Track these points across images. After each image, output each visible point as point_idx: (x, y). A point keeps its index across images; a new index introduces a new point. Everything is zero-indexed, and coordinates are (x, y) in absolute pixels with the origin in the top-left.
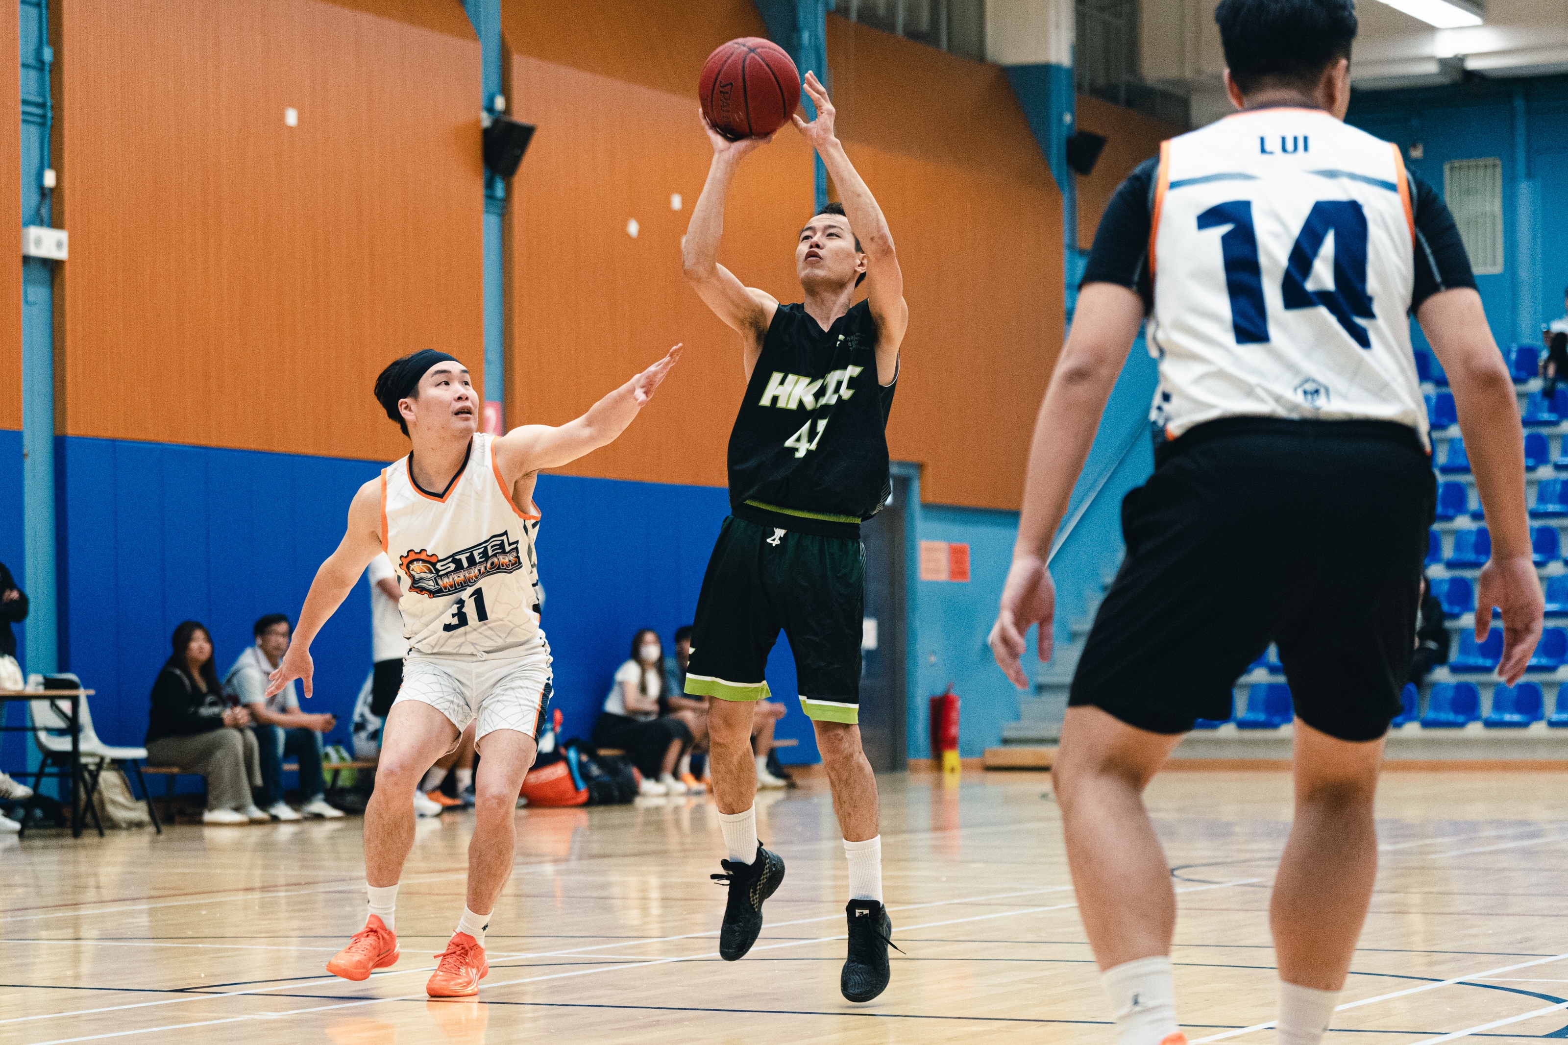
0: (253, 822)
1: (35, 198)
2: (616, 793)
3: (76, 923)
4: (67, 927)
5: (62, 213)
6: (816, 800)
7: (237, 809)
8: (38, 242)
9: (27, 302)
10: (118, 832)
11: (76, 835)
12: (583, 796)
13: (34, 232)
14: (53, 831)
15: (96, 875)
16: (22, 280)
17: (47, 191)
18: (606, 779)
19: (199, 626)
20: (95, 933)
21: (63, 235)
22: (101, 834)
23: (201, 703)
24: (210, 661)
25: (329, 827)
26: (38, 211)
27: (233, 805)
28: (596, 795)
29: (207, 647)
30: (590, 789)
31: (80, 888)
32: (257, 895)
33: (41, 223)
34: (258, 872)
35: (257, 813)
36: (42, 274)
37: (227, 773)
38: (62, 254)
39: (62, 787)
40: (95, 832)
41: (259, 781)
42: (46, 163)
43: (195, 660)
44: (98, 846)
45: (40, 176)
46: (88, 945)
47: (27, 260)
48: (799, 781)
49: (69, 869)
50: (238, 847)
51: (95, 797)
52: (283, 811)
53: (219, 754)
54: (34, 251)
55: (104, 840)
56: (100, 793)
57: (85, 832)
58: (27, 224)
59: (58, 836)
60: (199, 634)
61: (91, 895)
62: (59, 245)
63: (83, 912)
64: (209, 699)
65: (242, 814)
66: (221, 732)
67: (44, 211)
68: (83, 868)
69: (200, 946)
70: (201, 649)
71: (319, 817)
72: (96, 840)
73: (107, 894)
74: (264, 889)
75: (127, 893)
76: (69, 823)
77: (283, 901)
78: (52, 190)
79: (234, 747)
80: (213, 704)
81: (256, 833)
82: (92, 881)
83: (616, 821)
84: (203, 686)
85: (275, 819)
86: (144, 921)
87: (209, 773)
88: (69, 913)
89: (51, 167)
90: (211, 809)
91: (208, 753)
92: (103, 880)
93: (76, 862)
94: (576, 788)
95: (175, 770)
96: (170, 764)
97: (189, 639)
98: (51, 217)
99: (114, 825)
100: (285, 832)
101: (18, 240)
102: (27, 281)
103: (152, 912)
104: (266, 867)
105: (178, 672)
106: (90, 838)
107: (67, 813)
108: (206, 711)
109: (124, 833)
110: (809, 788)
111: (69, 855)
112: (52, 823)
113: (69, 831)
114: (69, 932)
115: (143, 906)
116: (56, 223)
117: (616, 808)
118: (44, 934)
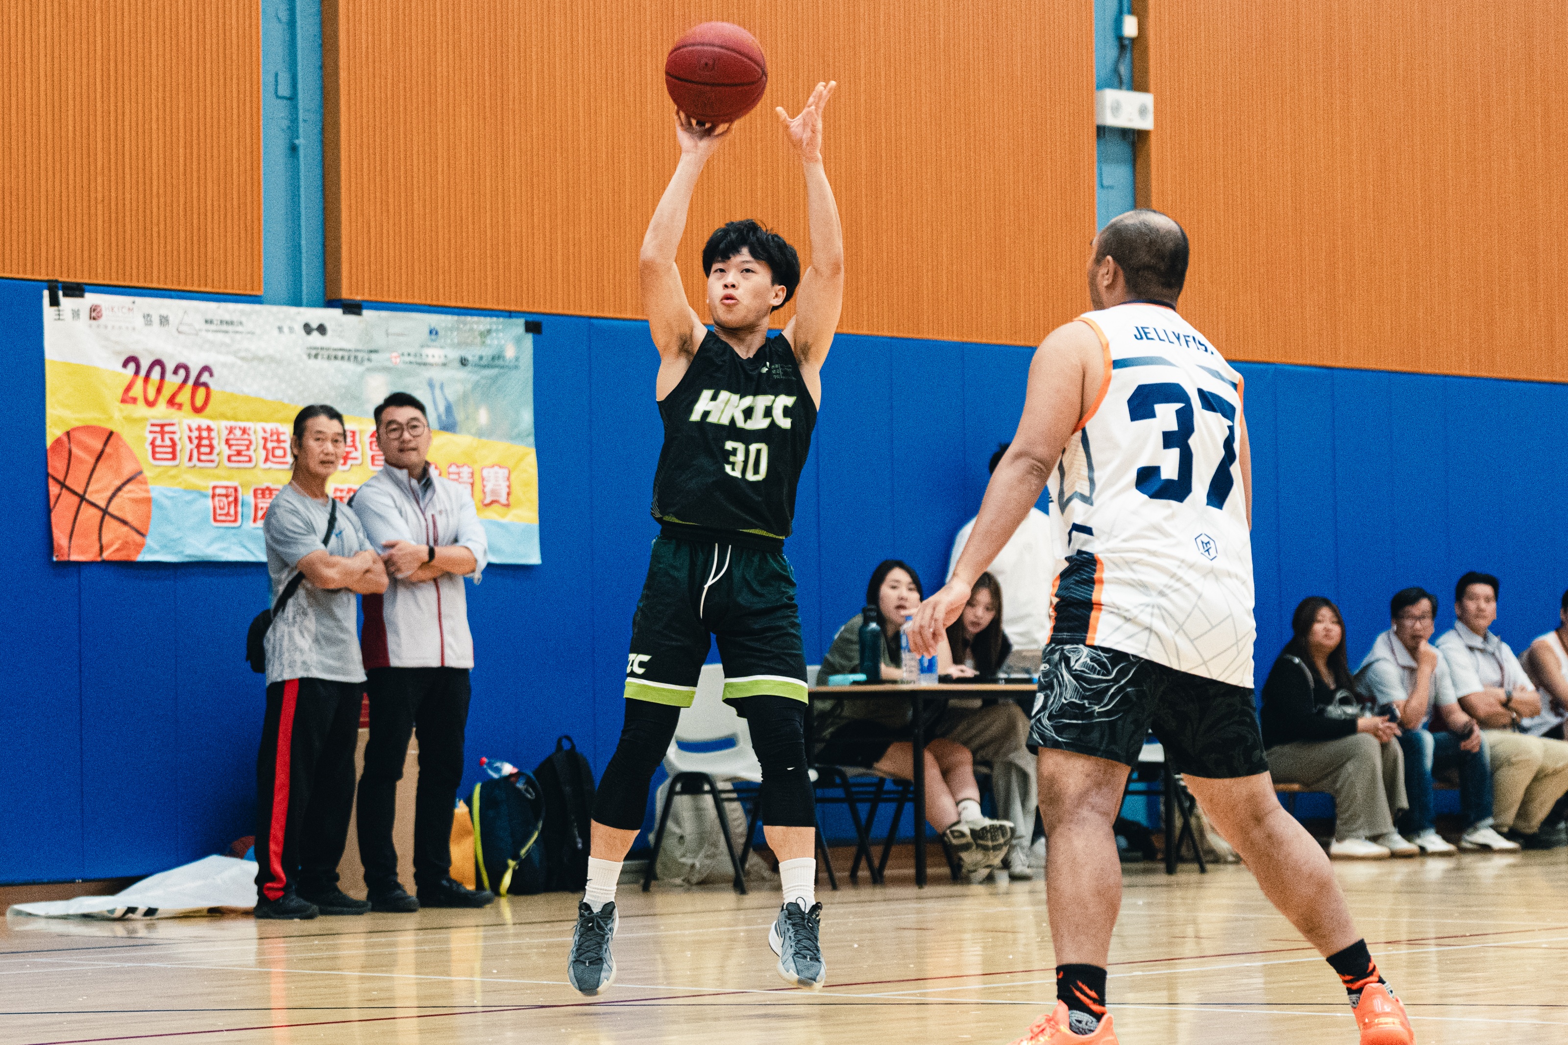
0: (1395, 855)
1: (1112, 52)
3: (1171, 984)
4: (1160, 990)
5: (1145, 71)
7: (1375, 839)
8: (1116, 108)
9: (1102, 186)
10: (1222, 867)
11: (1170, 870)
13: (1111, 95)
14: (1140, 866)
15: (1194, 922)
16: (1096, 158)
17: (1127, 42)
19: (1327, 602)
20: (1194, 997)
21: (1147, 99)
22: (1203, 870)
23: (1329, 700)
24: (1340, 647)
25: (1499, 862)
26: (1116, 71)
27: (1368, 833)
29: (1336, 630)
31: (1175, 939)
32: (1403, 951)
33: (1119, 84)
34: (1404, 920)
35: (1401, 844)
36: (1120, 149)
37: (1359, 791)
38: (1146, 123)
39: (1151, 809)
40: (1196, 866)
41: (1404, 802)
42: (1125, 8)
43: (1320, 646)
44: (1200, 885)
45: (1118, 23)
46: (1187, 1013)
47: (1102, 131)
49: (1163, 912)
50: (1375, 887)
51: (1193, 821)
52: (1433, 841)
53: (1350, 767)
54: (1110, 120)
55: (1207, 877)
56: (1198, 818)
57: (1180, 866)
58: (1101, 86)
59: (1146, 872)
60: (1325, 613)
61: (1189, 948)
62: (1143, 111)
63: (1183, 969)
64: (1339, 695)
65: (1381, 845)
66: (1351, 739)
67: (1124, 70)
68: (1181, 913)
69: (1339, 1014)
70: (1327, 630)
71: (1485, 849)
72: (1195, 877)
73: (1209, 947)
74: (1411, 942)
75: (1238, 946)
76: (1160, 856)
77: (1434, 958)
78: (1133, 40)
79: (1370, 758)
80: (1344, 702)
81: (1402, 869)
82: (1190, 930)
84: (1329, 681)
85: (1423, 852)
86: (1258, 981)
87: (1338, 792)
88: (1162, 970)
89: (1132, 12)
90: (1340, 840)
91: (1337, 765)
92: (1205, 929)
93: (1170, 905)
95: (1296, 787)
96: (1292, 781)
97: (1311, 620)
98: (1132, 77)
99: (1217, 859)
100: (1436, 868)
101: (1091, 107)
102: (1104, 159)
103: (1268, 971)
104: (1414, 914)
105: (1297, 660)
106: (1187, 875)
107: (1158, 842)
108: (1335, 711)
109: (1231, 868)
111: (1162, 896)
112: (1139, 854)
113: (1162, 866)
114: (1163, 996)
115: (1257, 963)
116: (1138, 84)
118: (1130, 997)
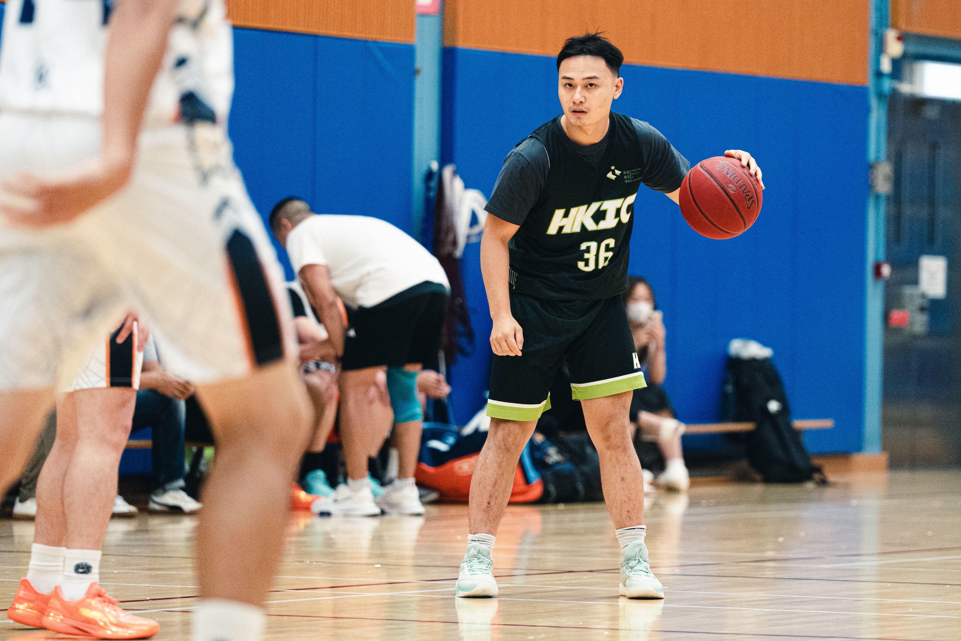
2: (580, 487)
6: (854, 502)
12: (536, 491)
18: (568, 466)
28: (552, 489)
30: (545, 482)
48: (832, 478)
83: (579, 525)
94: (527, 481)
110: (847, 486)
117: (580, 507)
